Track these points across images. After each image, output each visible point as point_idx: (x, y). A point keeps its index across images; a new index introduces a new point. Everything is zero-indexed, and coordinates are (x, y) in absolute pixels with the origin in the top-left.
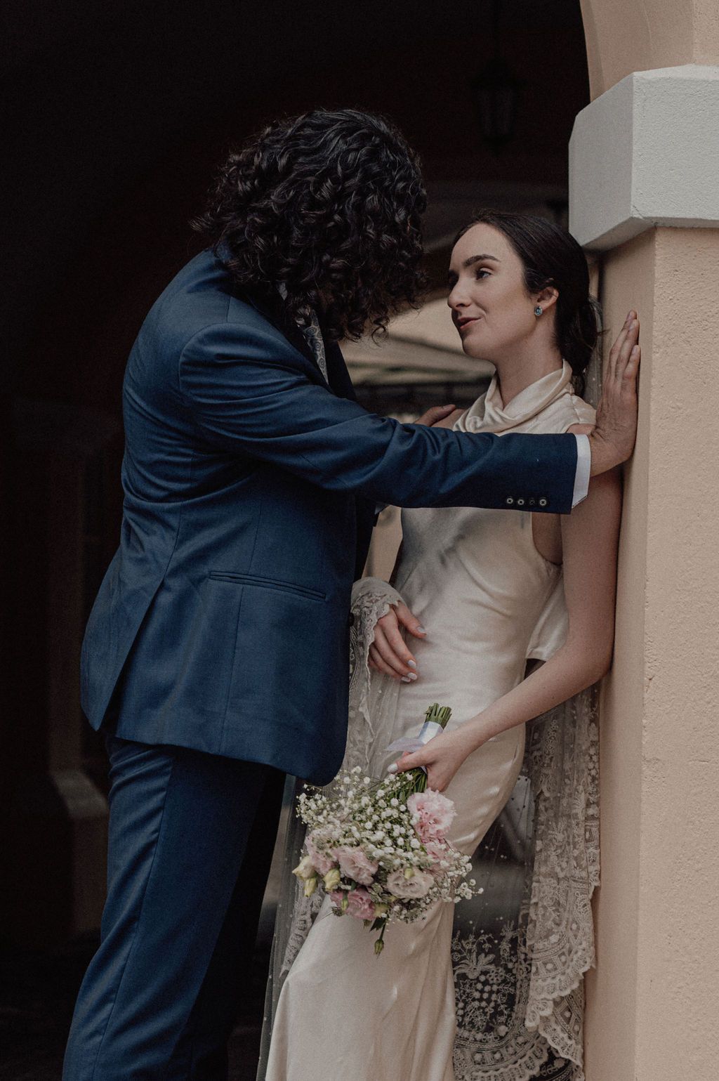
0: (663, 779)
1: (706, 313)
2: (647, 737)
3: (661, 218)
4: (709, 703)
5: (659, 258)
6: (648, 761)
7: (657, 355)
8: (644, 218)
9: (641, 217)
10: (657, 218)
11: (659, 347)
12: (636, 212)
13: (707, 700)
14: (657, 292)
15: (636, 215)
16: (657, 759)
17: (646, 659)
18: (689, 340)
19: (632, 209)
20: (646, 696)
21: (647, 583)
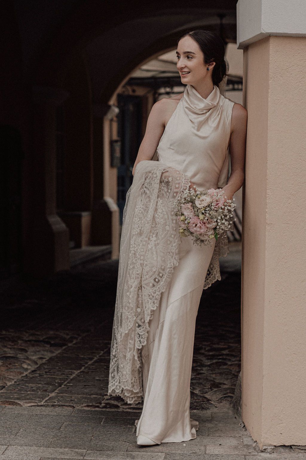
0: (274, 231)
1: (288, 66)
2: (267, 216)
3: (272, 33)
4: (289, 204)
5: (271, 47)
6: (268, 224)
7: (271, 81)
8: (266, 33)
9: (265, 33)
10: (270, 33)
11: (271, 78)
12: (263, 31)
13: (289, 202)
14: (271, 59)
15: (263, 32)
16: (271, 224)
17: (267, 188)
18: (282, 76)
19: (262, 30)
20: (267, 201)
21: (268, 161)
